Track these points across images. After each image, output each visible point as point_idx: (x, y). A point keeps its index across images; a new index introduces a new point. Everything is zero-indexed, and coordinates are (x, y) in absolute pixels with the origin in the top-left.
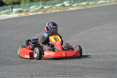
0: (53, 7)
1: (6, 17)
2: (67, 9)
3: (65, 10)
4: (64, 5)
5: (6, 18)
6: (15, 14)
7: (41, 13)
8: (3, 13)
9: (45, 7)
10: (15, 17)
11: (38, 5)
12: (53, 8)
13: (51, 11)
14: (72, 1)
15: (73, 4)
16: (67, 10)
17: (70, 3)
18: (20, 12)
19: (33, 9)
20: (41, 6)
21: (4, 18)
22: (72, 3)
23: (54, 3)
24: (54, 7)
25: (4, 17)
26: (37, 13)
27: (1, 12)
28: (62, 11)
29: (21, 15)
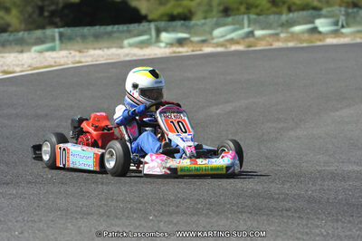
0: (282, 32)
1: (135, 55)
2: (320, 40)
3: (312, 42)
4: (315, 30)
5: (135, 58)
6: (165, 47)
7: (240, 48)
8: (131, 45)
9: (258, 33)
10: (160, 56)
11: (237, 26)
12: (282, 35)
13: (271, 45)
14: (342, 19)
15: (343, 27)
16: (319, 43)
17: (336, 24)
18: (181, 42)
19: (222, 37)
20: (246, 30)
21: (127, 59)
22: (340, 24)
23: (287, 21)
25: (127, 55)
26: (226, 47)
27: (126, 42)
28: (305, 45)
29: (179, 52)
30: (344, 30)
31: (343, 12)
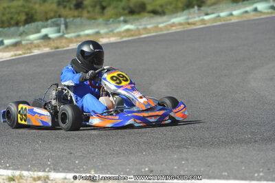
4: (46, 37)
9: (7, 42)
12: (23, 42)
14: (63, 27)
17: (59, 31)
22: (62, 31)
23: (24, 31)
24: (25, 40)
30: (66, 36)
31: (63, 22)
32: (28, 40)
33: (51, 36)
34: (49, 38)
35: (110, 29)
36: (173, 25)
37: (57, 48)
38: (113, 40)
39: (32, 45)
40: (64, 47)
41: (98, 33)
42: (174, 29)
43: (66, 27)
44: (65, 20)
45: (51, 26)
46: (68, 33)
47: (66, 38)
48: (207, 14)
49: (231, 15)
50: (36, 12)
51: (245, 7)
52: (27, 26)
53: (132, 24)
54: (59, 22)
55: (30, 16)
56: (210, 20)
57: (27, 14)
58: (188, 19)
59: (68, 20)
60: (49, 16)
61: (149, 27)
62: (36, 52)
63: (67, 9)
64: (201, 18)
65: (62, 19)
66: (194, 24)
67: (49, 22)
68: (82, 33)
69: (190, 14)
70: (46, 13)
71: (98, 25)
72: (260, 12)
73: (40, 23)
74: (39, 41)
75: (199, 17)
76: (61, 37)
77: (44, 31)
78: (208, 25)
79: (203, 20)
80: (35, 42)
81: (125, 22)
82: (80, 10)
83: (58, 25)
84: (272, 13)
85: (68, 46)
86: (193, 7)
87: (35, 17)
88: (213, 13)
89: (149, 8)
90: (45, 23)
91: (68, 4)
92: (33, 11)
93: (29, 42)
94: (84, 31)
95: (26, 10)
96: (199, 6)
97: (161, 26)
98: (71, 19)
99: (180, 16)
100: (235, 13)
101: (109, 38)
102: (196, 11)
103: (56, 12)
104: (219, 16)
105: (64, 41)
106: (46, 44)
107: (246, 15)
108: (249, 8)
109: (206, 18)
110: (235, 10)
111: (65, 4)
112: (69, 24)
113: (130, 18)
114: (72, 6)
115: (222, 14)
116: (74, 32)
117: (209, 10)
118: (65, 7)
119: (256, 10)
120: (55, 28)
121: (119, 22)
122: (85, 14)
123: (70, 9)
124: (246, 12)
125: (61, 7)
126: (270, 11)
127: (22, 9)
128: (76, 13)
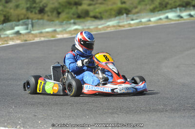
24: (3, 34)
32: (5, 34)
33: (21, 32)
34: (20, 34)
35: (64, 28)
36: (108, 27)
37: (26, 41)
38: (66, 36)
39: (8, 38)
40: (31, 40)
41: (55, 31)
42: (109, 30)
43: (33, 26)
44: (32, 21)
45: (22, 25)
46: (34, 30)
47: (32, 34)
48: (132, 20)
49: (150, 21)
50: (11, 15)
51: (159, 16)
52: (5, 25)
53: (79, 25)
54: (27, 22)
55: (7, 17)
56: (134, 24)
57: (5, 16)
58: (119, 23)
59: (34, 21)
60: (20, 18)
61: (91, 27)
62: (11, 43)
63: (33, 13)
64: (128, 22)
65: (30, 20)
66: (123, 26)
67: (21, 22)
68: (44, 31)
69: (120, 19)
70: (18, 16)
71: (55, 25)
72: (170, 19)
73: (14, 23)
74: (13, 35)
75: (127, 21)
76: (29, 33)
77: (17, 29)
78: (133, 27)
79: (130, 24)
80: (10, 36)
81: (75, 23)
82: (42, 14)
83: (27, 25)
84: (178, 20)
85: (34, 40)
86: (123, 14)
87: (10, 19)
88: (136, 19)
89: (92, 14)
90: (18, 23)
91: (34, 10)
92: (9, 14)
93: (6, 36)
94: (45, 29)
95: (4, 13)
96: (127, 14)
97: (100, 27)
98: (36, 21)
99: (114, 21)
100: (153, 19)
101: (63, 34)
102: (125, 18)
103: (25, 15)
104: (141, 21)
105: (31, 36)
106: (18, 37)
107: (160, 21)
108: (162, 17)
109: (132, 22)
110: (152, 17)
111: (32, 10)
112: (34, 24)
113: (78, 21)
114: (37, 11)
115: (144, 20)
116: (38, 30)
117: (134, 17)
118: (32, 12)
119: (167, 18)
120: (25, 27)
121: (70, 24)
122: (46, 17)
123: (35, 13)
124: (160, 19)
125: (29, 12)
126: (177, 18)
127: (1, 12)
128: (40, 16)
